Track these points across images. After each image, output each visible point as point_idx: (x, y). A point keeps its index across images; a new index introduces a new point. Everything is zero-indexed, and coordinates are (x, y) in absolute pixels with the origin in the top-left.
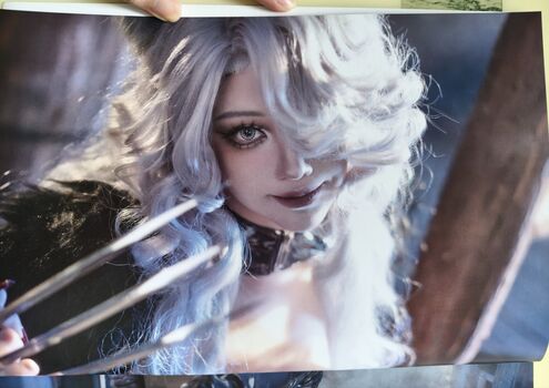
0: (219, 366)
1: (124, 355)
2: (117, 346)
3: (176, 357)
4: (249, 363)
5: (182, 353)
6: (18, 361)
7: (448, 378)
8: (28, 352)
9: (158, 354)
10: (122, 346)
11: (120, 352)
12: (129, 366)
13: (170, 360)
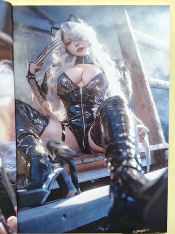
0: (11, 144)
1: (6, 183)
2: (2, 185)
3: (8, 162)
4: (10, 131)
5: (6, 159)
6: (8, 224)
7: (20, 44)
8: (4, 220)
9: (6, 169)
10: (2, 184)
11: (5, 184)
12: (11, 180)
13: (9, 164)
